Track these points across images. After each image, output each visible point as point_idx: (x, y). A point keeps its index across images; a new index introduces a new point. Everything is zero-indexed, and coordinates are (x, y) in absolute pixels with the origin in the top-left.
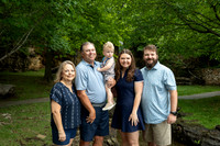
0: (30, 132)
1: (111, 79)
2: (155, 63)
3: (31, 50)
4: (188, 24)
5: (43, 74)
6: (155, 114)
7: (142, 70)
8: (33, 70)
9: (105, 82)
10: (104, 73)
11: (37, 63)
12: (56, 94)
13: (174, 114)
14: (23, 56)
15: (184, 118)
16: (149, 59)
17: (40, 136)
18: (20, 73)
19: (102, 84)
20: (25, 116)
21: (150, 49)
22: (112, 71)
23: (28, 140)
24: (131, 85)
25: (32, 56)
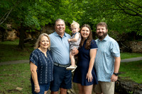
0: (10, 85)
5: (18, 43)
8: (10, 40)
11: (13, 35)
12: (34, 57)
14: (3, 30)
15: (120, 76)
16: (100, 32)
17: (18, 88)
20: (6, 73)
21: (101, 25)
23: (9, 91)
24: (88, 51)
25: (9, 30)
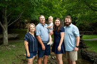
0: (22, 52)
1: (51, 31)
2: (70, 24)
3: (26, 21)
4: (91, 8)
6: (70, 47)
7: (65, 27)
8: (27, 28)
9: (49, 32)
10: (48, 29)
13: (77, 47)
14: (23, 23)
15: (87, 49)
16: (67, 22)
18: (22, 30)
19: (47, 33)
21: (67, 17)
22: (52, 28)
25: (26, 23)
